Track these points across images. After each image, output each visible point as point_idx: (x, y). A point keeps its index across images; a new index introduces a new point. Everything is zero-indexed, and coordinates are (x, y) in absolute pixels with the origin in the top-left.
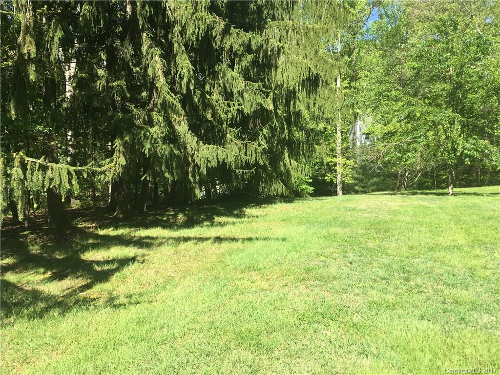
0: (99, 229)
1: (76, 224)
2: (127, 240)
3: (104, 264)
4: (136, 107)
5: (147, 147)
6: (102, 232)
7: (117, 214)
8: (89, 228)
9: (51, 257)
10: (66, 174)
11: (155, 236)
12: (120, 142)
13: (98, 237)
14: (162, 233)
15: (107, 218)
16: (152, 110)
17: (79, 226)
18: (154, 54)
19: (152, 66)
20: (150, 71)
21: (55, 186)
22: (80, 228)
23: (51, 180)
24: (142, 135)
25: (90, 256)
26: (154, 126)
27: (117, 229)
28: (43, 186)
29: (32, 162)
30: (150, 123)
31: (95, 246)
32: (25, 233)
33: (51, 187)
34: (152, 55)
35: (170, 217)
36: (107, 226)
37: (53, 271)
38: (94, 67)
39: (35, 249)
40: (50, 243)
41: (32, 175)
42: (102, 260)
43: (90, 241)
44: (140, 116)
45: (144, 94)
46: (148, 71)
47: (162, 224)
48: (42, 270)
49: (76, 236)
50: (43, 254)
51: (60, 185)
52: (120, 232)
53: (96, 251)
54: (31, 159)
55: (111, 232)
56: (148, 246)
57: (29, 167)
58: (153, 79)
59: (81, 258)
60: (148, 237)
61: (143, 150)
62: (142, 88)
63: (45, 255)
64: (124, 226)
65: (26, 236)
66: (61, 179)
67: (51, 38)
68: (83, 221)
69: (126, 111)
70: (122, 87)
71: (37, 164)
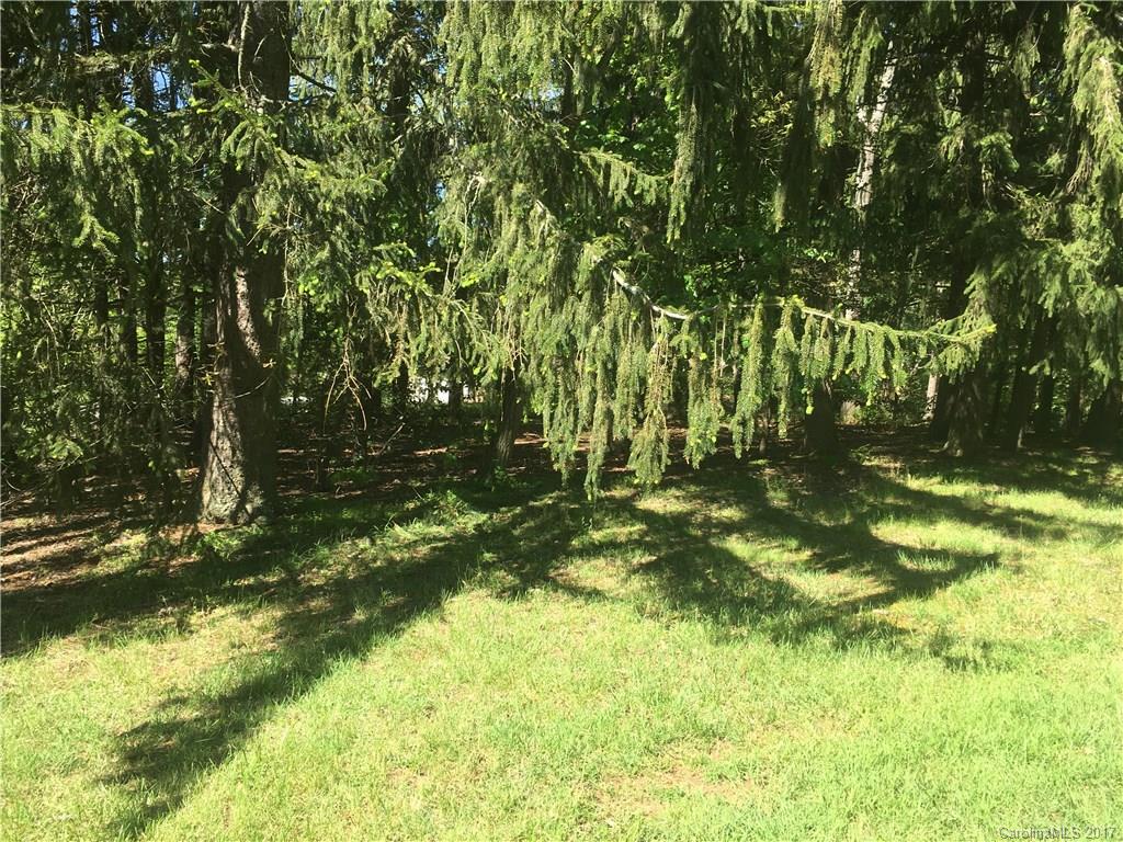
0: (909, 476)
1: (859, 458)
2: (976, 511)
3: (924, 557)
4: (1030, 194)
5: (1052, 292)
6: (914, 483)
7: (950, 447)
8: (887, 470)
9: (810, 519)
10: (880, 345)
11: (1047, 511)
12: (984, 282)
13: (905, 492)
14: (1065, 508)
15: (925, 454)
16: (1071, 199)
17: (866, 463)
18: (1096, 55)
19: (1086, 84)
20: (1079, 102)
21: (854, 370)
22: (868, 467)
23: (849, 358)
24: (1042, 263)
25: (890, 531)
26: (1072, 240)
27: (950, 482)
28: (831, 370)
29: (815, 316)
30: (1064, 231)
31: (902, 514)
32: (760, 462)
33: (847, 372)
34: (1090, 58)
35: (1087, 471)
36: (927, 472)
37: (816, 550)
38: (937, 106)
39: (778, 499)
40: (807, 490)
41: (812, 342)
42: (919, 547)
43: (889, 500)
44: (1039, 216)
45: (1055, 160)
46: (1075, 99)
47: (1066, 484)
48: (794, 543)
49: (857, 483)
50: (794, 510)
51: (864, 371)
52: (958, 489)
53: (904, 524)
54: (813, 311)
55: (936, 486)
56: (1031, 534)
57: (807, 327)
58: (1085, 118)
59: (871, 535)
60: (1029, 513)
61: (1041, 299)
62: (1051, 145)
63: (798, 514)
64: (966, 477)
65: (759, 468)
66: (869, 358)
67: (854, 51)
68: (872, 454)
69: (1005, 204)
70: (999, 147)
71: (824, 322)
